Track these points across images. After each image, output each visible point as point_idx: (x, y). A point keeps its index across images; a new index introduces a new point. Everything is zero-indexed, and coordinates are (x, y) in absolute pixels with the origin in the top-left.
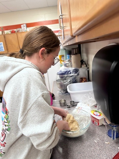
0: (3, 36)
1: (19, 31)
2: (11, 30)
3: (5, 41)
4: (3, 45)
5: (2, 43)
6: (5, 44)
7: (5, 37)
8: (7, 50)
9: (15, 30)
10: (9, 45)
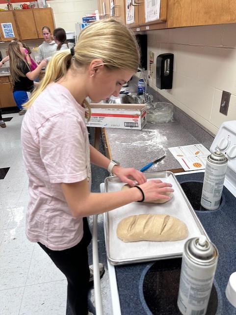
0: (11, 13)
1: (34, 5)
2: (23, 3)
3: (15, 21)
4: (12, 28)
5: (11, 23)
6: (15, 26)
7: (14, 14)
8: (20, 35)
9: (28, 3)
10: (22, 28)
